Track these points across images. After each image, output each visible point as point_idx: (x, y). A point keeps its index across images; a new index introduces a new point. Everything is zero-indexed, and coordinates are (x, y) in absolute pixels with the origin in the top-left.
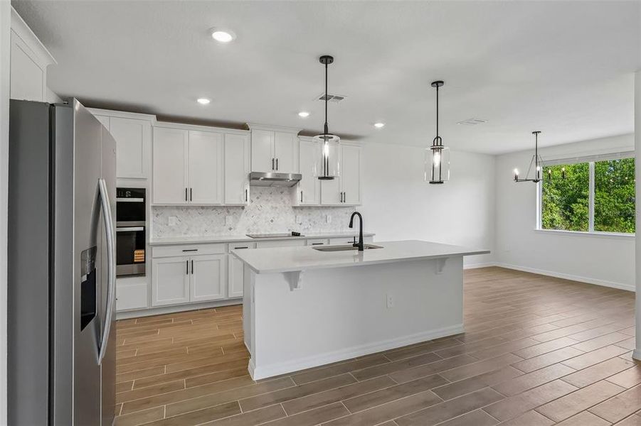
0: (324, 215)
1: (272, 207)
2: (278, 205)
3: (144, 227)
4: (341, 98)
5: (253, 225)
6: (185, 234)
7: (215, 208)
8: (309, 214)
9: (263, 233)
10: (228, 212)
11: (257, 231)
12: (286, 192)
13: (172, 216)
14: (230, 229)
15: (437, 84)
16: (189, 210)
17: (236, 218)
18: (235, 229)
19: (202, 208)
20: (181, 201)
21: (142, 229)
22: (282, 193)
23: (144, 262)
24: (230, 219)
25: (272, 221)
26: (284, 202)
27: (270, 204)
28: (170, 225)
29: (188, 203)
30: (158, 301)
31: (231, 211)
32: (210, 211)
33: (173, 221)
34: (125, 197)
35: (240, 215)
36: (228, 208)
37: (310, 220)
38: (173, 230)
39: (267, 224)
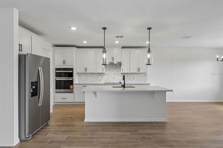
0: (133, 76)
1: (114, 73)
2: (116, 73)
3: (73, 79)
4: (123, 37)
5: (107, 79)
6: (87, 81)
7: (95, 74)
8: (128, 76)
9: (111, 82)
10: (99, 75)
11: (109, 81)
12: (119, 68)
13: (83, 76)
14: (100, 80)
15: (149, 29)
16: (88, 74)
17: (102, 77)
18: (101, 80)
19: (92, 73)
20: (84, 72)
21: (72, 79)
22: (117, 68)
23: (73, 89)
24: (100, 77)
25: (114, 78)
26: (118, 72)
27: (113, 72)
28: (82, 79)
29: (86, 72)
30: (76, 100)
31: (100, 75)
32: (94, 75)
33: (83, 78)
34: (68, 71)
35: (103, 76)
36: (99, 74)
37: (128, 78)
38: (83, 80)
39: (112, 79)
